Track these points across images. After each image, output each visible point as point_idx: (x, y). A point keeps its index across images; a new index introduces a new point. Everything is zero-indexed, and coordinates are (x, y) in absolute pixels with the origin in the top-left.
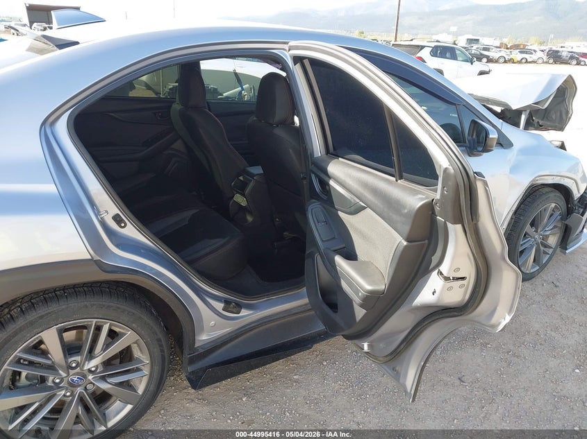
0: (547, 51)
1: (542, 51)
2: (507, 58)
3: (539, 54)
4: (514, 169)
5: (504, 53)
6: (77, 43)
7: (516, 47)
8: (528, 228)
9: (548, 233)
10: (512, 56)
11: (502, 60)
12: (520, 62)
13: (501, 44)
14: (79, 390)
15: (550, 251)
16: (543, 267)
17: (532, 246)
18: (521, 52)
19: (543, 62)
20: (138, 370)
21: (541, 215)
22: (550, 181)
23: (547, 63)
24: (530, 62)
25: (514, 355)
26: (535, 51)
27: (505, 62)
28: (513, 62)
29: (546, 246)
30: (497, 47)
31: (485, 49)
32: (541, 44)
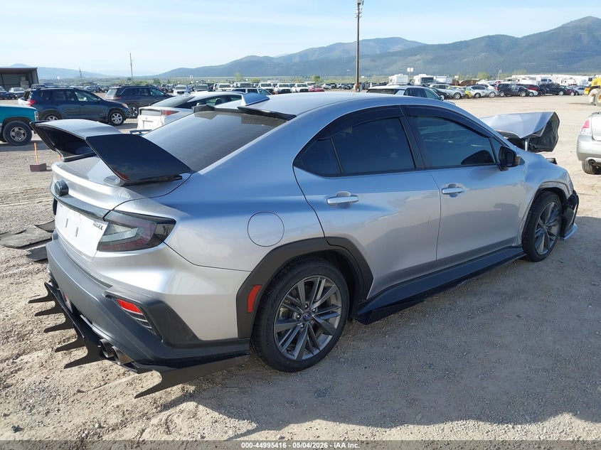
0: (498, 85)
1: (492, 85)
2: (462, 94)
3: (490, 88)
4: (528, 178)
5: (458, 89)
6: (295, 116)
7: (467, 83)
8: (540, 221)
9: (551, 225)
10: (467, 92)
11: (458, 96)
12: (474, 97)
13: (454, 81)
14: (308, 323)
15: (554, 238)
16: (550, 250)
17: (542, 234)
18: (474, 88)
19: (496, 96)
20: (333, 312)
21: (546, 210)
22: (551, 185)
23: (499, 96)
24: (483, 97)
25: (547, 301)
26: (487, 86)
27: (461, 98)
28: (468, 98)
29: (551, 235)
30: (451, 84)
31: (441, 87)
32: (489, 78)
